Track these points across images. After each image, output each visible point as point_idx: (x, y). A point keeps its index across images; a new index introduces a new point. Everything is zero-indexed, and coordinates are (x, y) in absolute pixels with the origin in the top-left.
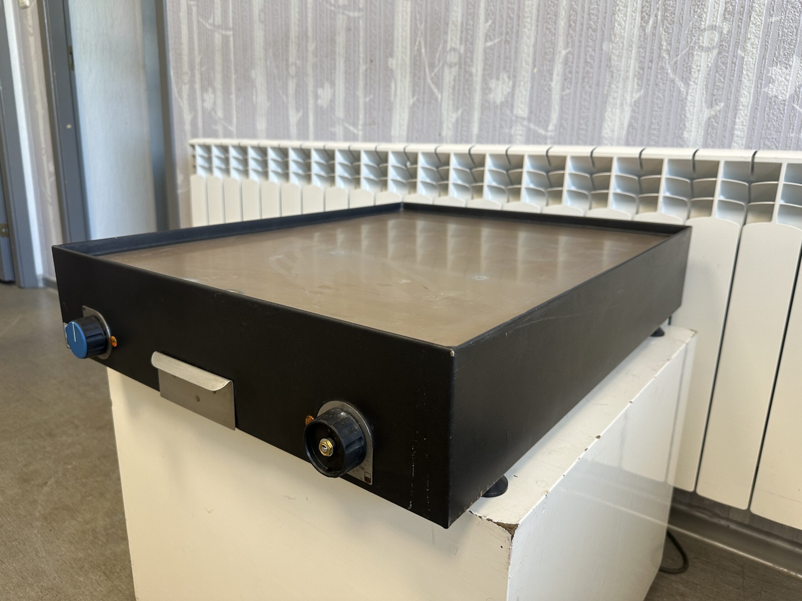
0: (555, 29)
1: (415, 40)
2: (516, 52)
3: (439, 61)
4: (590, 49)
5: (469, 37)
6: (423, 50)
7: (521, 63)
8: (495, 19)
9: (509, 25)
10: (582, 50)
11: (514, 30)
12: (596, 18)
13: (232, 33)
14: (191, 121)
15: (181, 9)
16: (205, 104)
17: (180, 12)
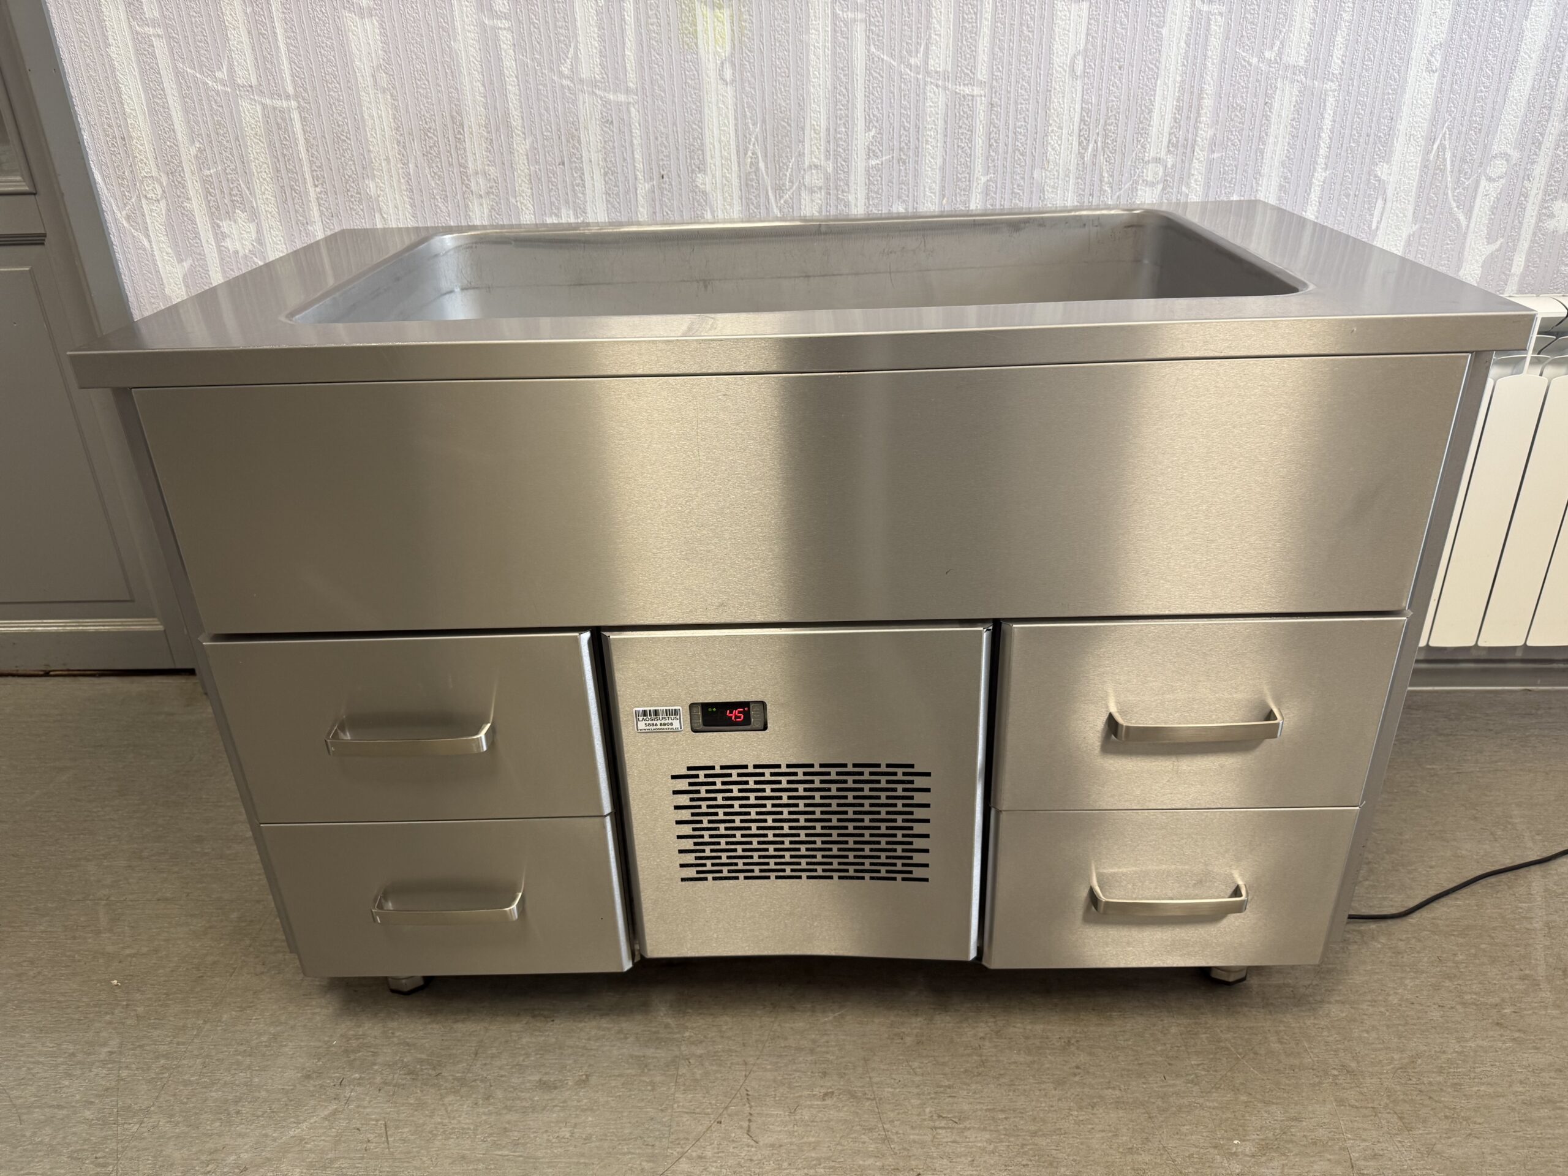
0: (970, 148)
1: (746, 149)
2: (916, 176)
3: (791, 181)
4: (1018, 178)
5: (839, 149)
6: (762, 165)
7: (925, 190)
8: (881, 128)
9: (903, 138)
10: (1008, 176)
11: (912, 146)
12: (1024, 139)
13: (294, 104)
14: (185, 276)
15: (111, 41)
16: (228, 243)
17: (107, 45)
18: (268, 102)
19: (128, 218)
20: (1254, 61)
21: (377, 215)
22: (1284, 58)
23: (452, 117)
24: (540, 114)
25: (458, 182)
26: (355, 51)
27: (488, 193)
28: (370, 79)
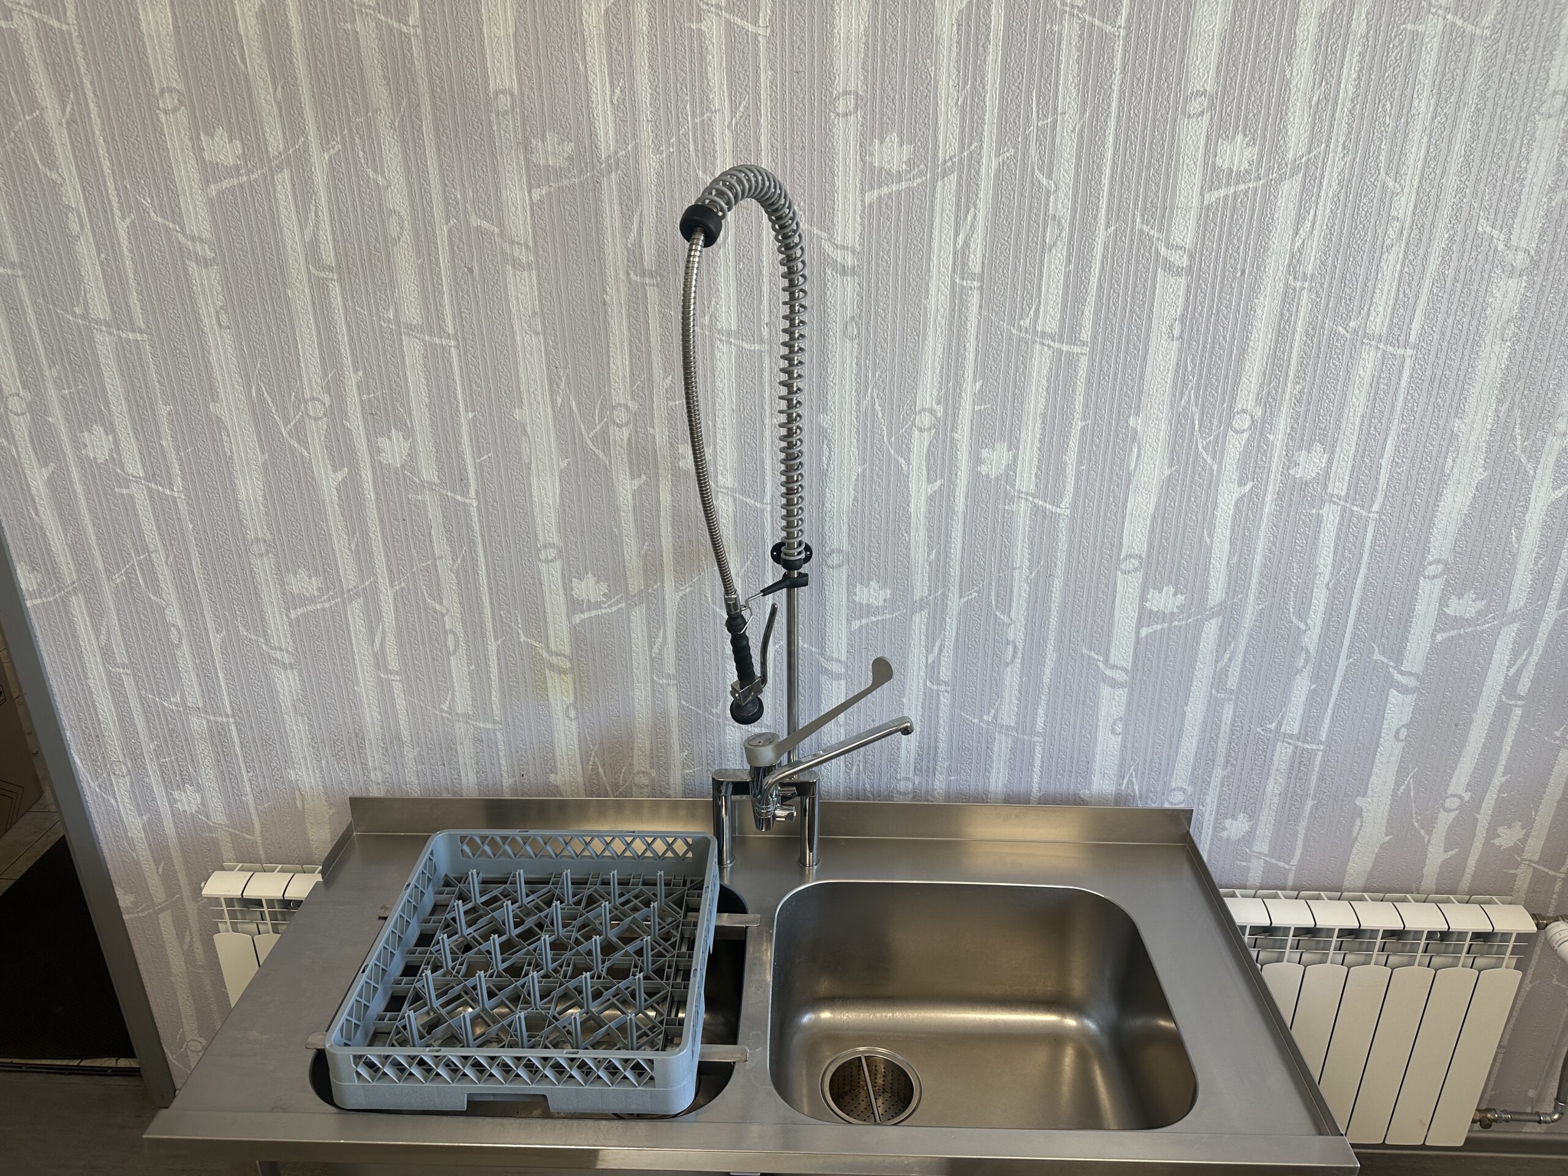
1: (588, 760)
5: (661, 763)
6: (601, 770)
13: (231, 720)
14: (144, 826)
15: (89, 674)
16: (179, 805)
17: (86, 678)
18: (212, 718)
19: (100, 786)
20: (976, 721)
21: (297, 793)
22: (999, 721)
23: (356, 733)
24: (425, 734)
25: (360, 774)
26: (279, 689)
27: (384, 782)
28: (291, 709)
